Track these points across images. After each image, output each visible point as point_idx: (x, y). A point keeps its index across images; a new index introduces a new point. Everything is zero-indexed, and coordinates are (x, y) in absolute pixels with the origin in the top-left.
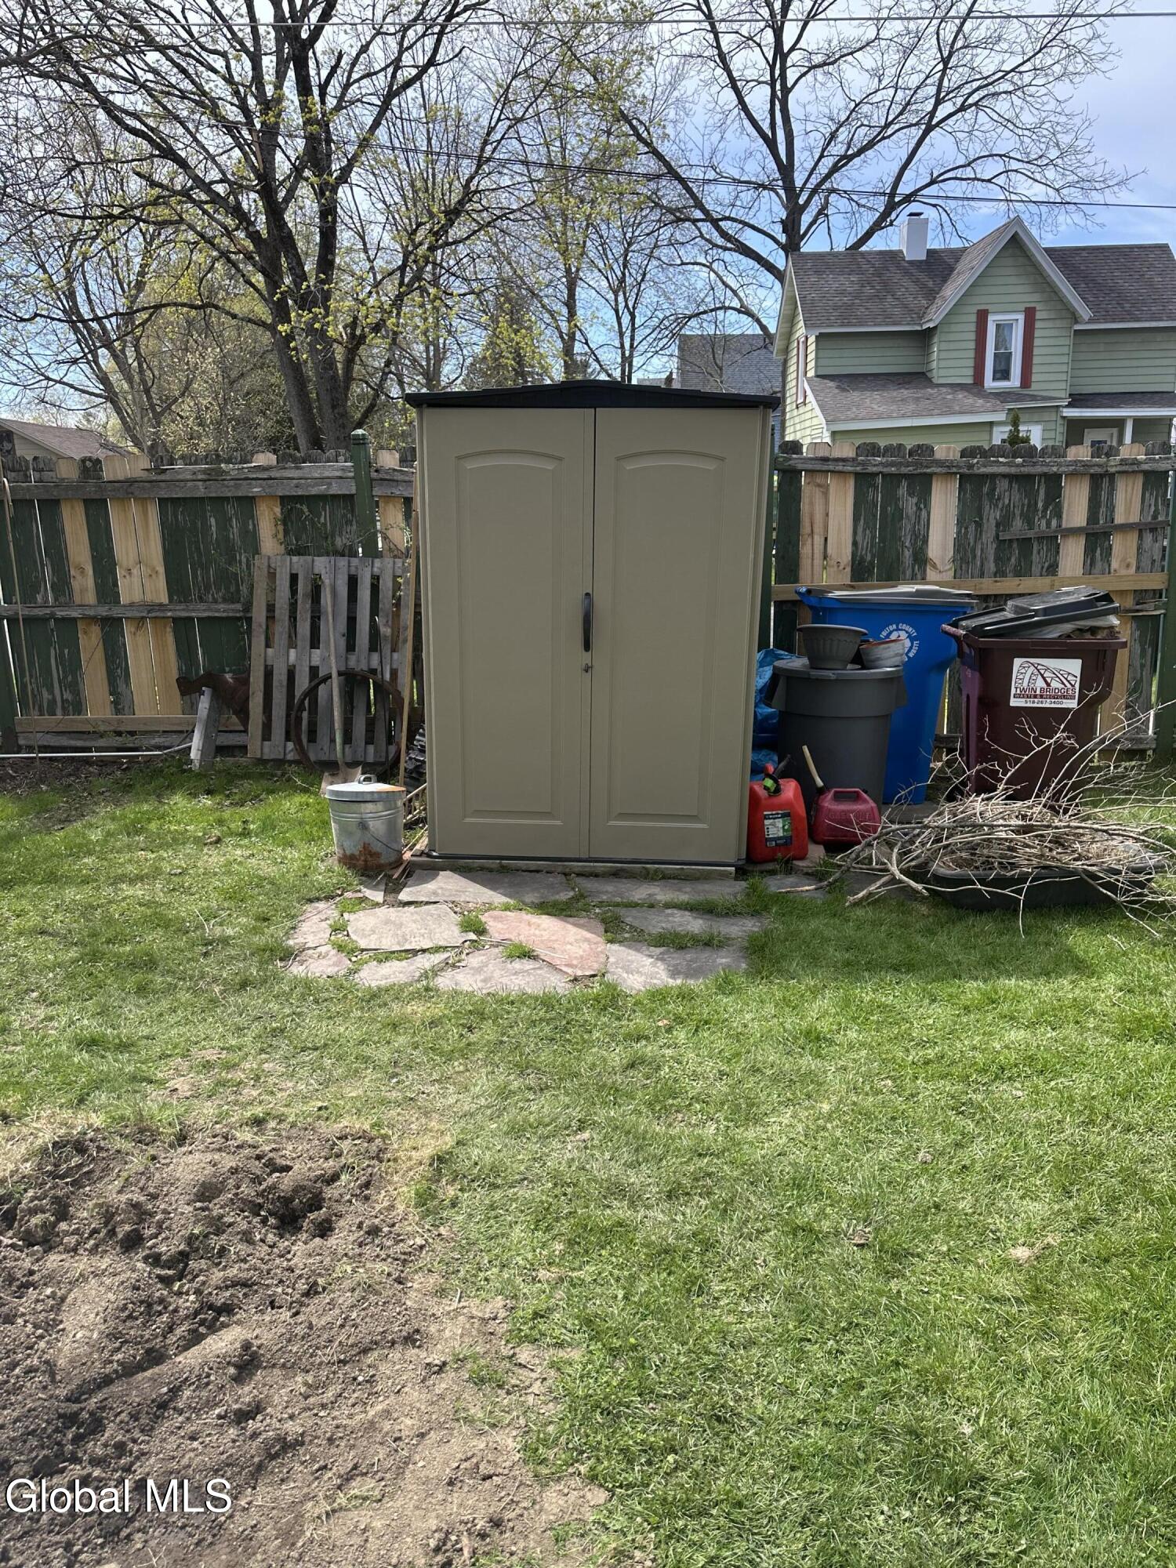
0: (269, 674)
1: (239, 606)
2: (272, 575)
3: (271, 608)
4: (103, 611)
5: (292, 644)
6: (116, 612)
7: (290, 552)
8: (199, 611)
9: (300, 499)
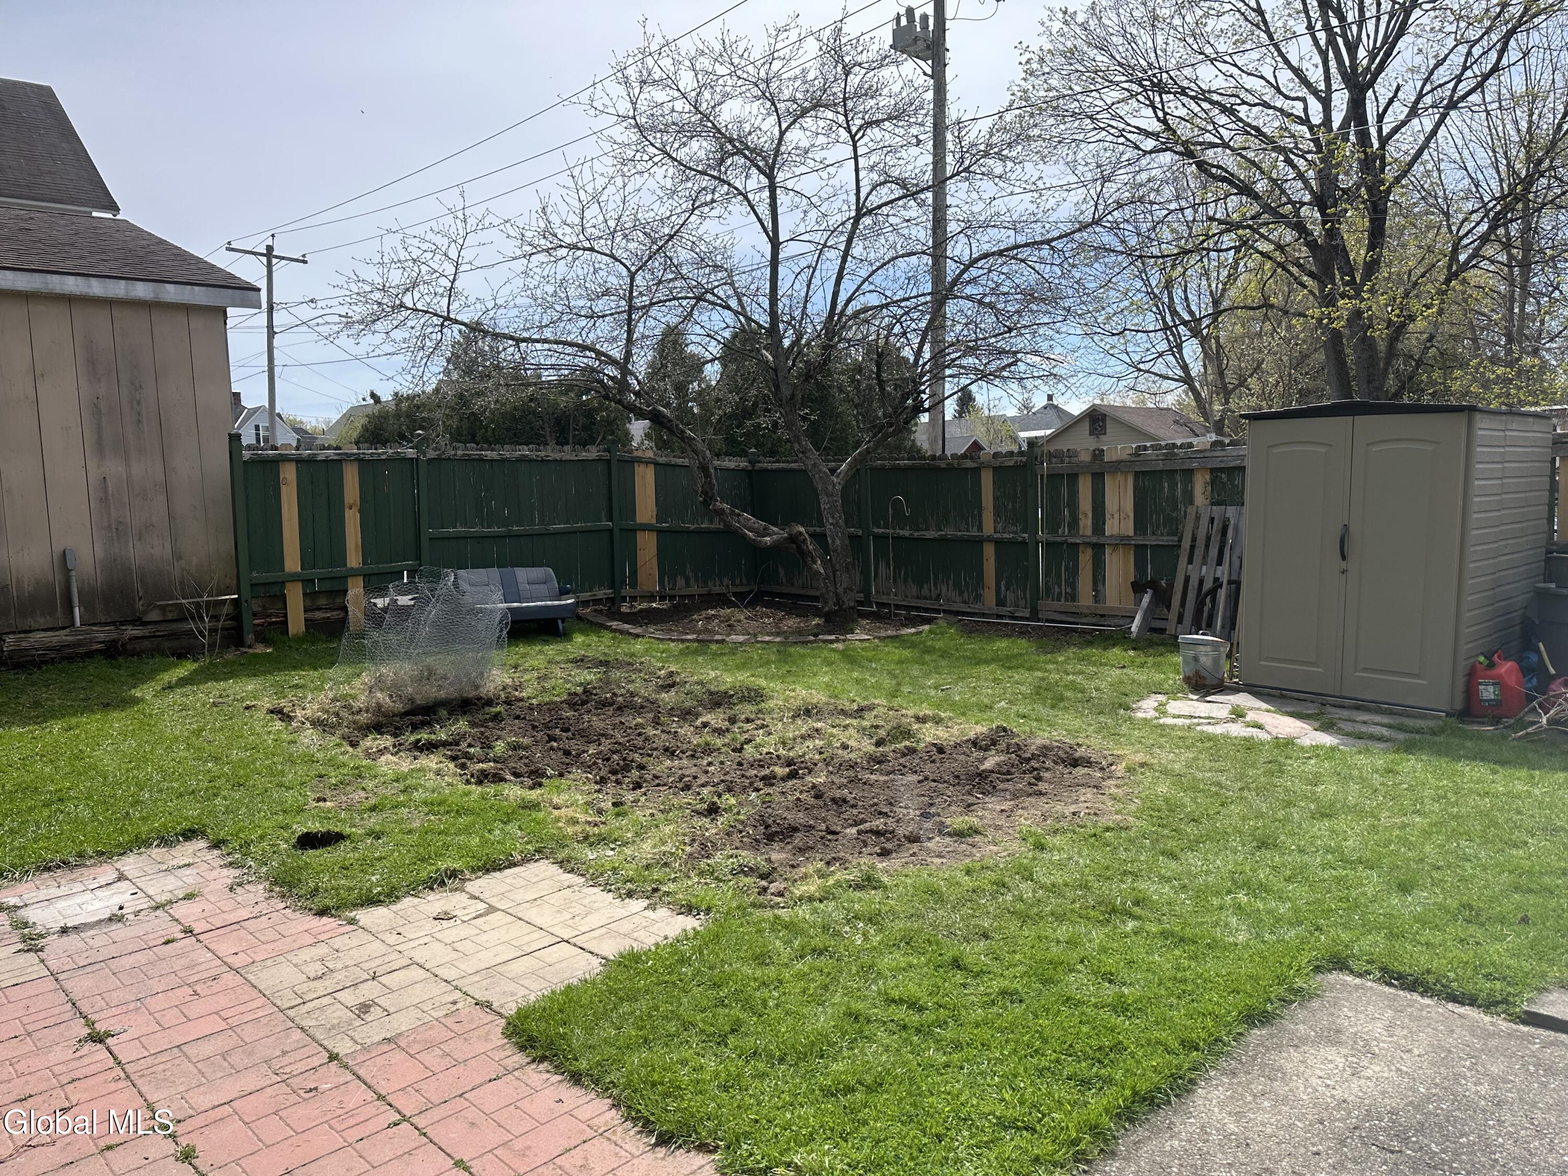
0: (1187, 580)
1: (1176, 538)
2: (1198, 518)
3: (1194, 539)
4: (1095, 540)
5: (1204, 561)
6: (1102, 540)
7: (1213, 504)
8: (1150, 540)
9: (1222, 470)
